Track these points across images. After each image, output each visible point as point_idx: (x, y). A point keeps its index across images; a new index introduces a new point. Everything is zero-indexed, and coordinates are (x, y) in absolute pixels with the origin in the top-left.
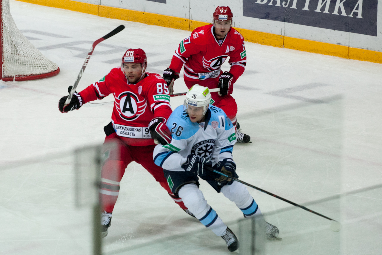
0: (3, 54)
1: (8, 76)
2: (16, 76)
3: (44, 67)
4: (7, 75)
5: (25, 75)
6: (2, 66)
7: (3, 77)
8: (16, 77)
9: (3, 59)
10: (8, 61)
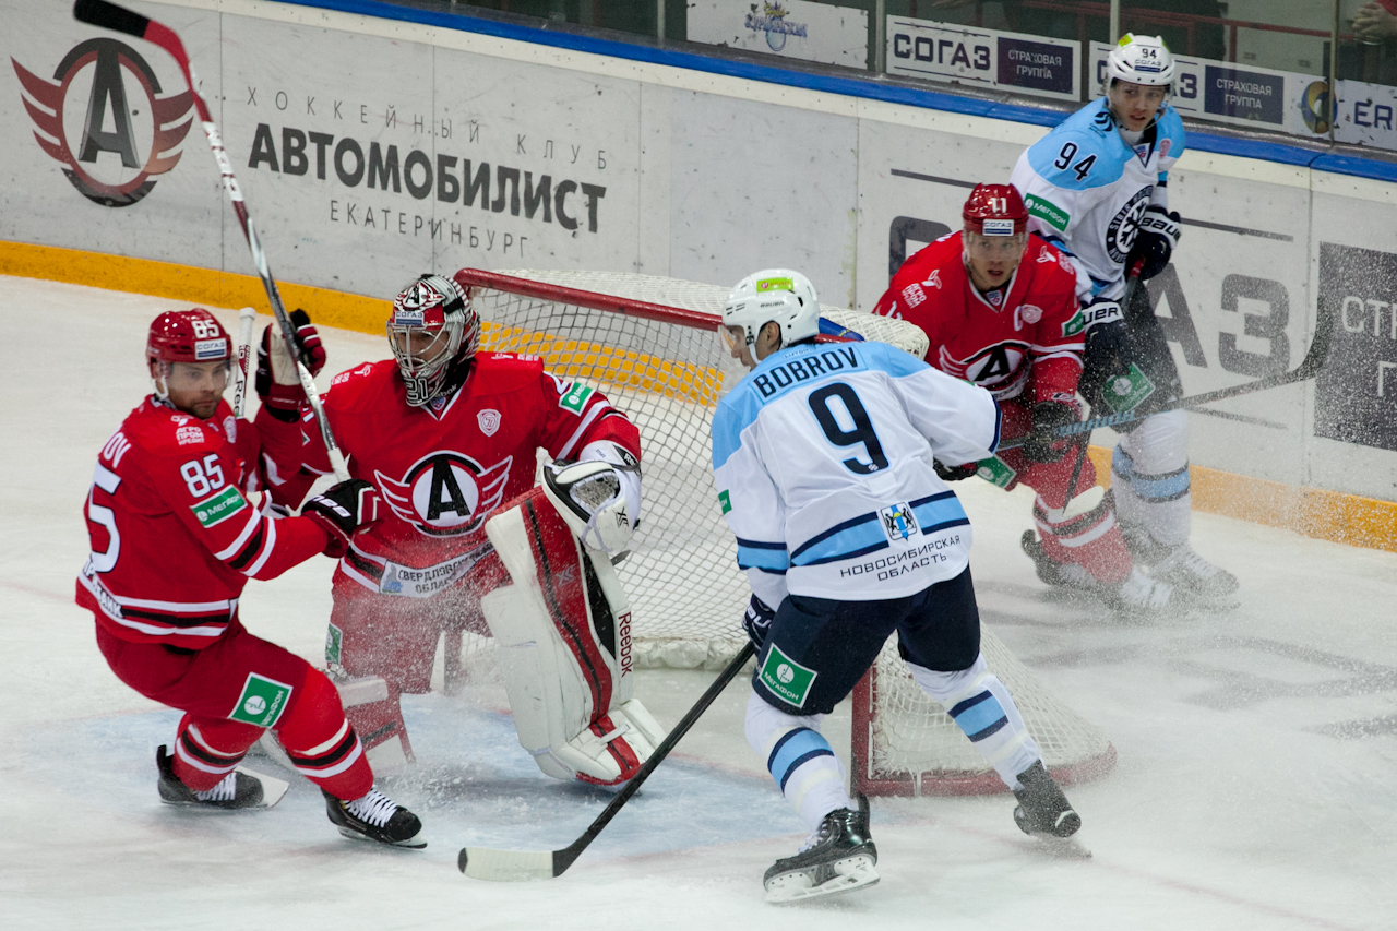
0: (874, 678)
1: (894, 773)
2: (929, 773)
3: (1050, 743)
4: (886, 768)
5: (965, 772)
6: (871, 729)
7: (870, 777)
8: (928, 777)
9: (875, 700)
10: (893, 711)
